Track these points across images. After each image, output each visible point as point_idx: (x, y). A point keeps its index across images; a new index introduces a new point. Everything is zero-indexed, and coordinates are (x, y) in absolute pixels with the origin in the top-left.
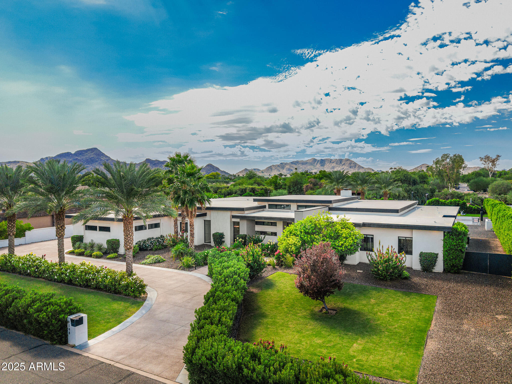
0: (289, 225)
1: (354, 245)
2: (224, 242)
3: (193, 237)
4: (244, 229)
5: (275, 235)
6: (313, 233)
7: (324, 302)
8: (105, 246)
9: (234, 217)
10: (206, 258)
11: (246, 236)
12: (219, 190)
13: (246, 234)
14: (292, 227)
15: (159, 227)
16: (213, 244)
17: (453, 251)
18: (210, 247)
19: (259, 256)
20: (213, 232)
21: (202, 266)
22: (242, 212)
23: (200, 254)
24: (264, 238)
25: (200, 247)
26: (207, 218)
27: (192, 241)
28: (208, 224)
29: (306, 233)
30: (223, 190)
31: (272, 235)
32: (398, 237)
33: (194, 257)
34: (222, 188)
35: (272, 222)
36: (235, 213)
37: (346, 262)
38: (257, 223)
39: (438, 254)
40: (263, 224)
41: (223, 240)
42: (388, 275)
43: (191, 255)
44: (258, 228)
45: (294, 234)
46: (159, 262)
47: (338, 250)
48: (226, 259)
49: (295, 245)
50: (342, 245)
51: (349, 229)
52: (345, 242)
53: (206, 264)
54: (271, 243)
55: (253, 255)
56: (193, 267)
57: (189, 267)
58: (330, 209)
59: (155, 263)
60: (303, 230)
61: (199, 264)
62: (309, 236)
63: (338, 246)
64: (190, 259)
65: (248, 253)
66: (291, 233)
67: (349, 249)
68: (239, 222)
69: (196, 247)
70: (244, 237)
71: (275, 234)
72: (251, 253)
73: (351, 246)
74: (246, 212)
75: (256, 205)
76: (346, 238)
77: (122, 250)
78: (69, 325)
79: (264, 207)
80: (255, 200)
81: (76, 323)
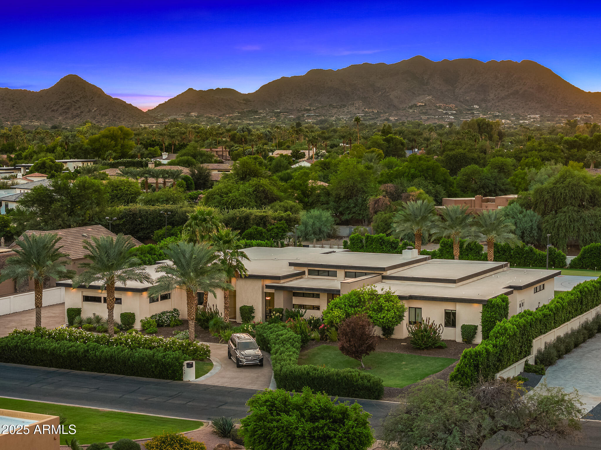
0: (334, 298)
1: (395, 317)
2: (254, 317)
4: (280, 302)
5: (317, 310)
6: (357, 306)
8: (118, 320)
9: (268, 287)
11: (283, 310)
13: (282, 307)
14: (337, 300)
15: (170, 298)
16: (239, 320)
17: (488, 322)
20: (239, 305)
22: (277, 281)
24: (305, 312)
28: (232, 295)
29: (350, 306)
31: (313, 309)
32: (445, 310)
35: (314, 293)
36: (268, 282)
37: (393, 337)
38: (296, 295)
39: (477, 326)
40: (304, 295)
41: (253, 315)
42: (423, 344)
44: (296, 301)
45: (339, 308)
47: (380, 322)
49: (339, 317)
50: (384, 317)
51: (393, 302)
52: (387, 315)
54: (313, 318)
58: (384, 278)
60: (346, 304)
62: (353, 309)
63: (380, 318)
66: (336, 306)
67: (391, 321)
68: (274, 293)
70: (280, 311)
71: (318, 308)
73: (393, 318)
74: (282, 281)
75: (293, 270)
76: (388, 310)
77: (138, 326)
78: (185, 367)
79: (303, 273)
80: (291, 264)
81: (190, 366)
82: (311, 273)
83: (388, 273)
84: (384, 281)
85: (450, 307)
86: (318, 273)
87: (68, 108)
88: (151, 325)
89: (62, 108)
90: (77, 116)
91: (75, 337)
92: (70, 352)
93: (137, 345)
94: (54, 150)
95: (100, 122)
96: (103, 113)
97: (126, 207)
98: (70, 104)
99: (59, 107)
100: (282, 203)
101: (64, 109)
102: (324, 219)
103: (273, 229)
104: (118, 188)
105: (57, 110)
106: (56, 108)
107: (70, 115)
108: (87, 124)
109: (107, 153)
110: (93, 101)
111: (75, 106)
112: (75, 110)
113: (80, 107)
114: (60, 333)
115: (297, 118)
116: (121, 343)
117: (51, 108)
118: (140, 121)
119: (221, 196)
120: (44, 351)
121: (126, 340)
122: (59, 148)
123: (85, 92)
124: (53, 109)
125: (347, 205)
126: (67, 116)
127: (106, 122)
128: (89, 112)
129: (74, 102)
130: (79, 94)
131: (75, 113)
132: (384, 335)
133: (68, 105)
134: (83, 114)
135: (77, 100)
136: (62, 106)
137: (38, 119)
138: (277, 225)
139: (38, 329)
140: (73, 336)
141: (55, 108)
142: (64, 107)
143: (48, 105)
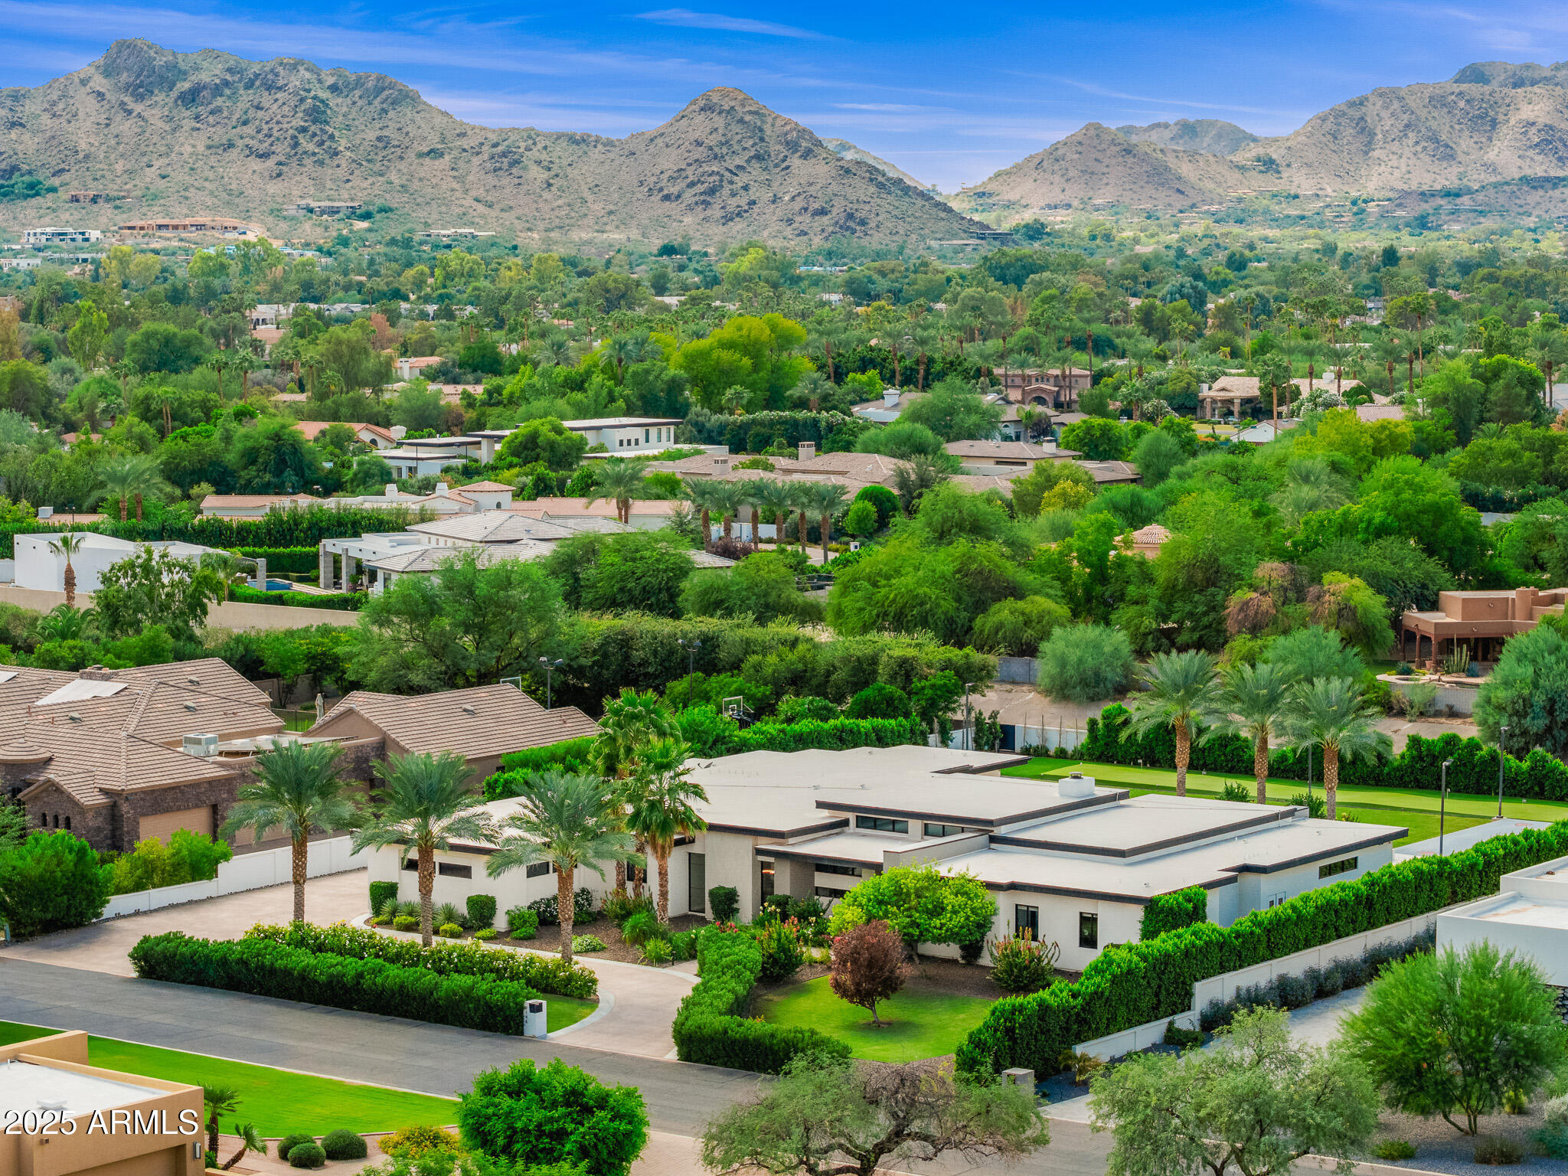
2: (737, 910)
3: (666, 899)
4: (784, 883)
7: (874, 1012)
8: (463, 909)
9: (759, 852)
10: (693, 943)
11: (787, 898)
12: (754, 659)
13: (788, 894)
16: (709, 914)
18: (703, 921)
19: (790, 942)
20: (710, 885)
21: (686, 960)
22: (781, 840)
23: (681, 937)
25: (681, 921)
26: (696, 849)
27: (664, 908)
28: (697, 864)
30: (772, 659)
32: (1081, 913)
33: (670, 941)
34: (765, 650)
35: (852, 867)
37: (981, 962)
38: (821, 869)
40: (835, 870)
41: (735, 906)
42: (1013, 980)
43: (663, 936)
44: (822, 880)
46: (594, 950)
48: (729, 943)
53: (693, 957)
55: (779, 940)
56: (667, 961)
57: (660, 961)
58: (993, 839)
59: (587, 951)
60: (872, 896)
61: (678, 956)
64: (661, 944)
65: (770, 937)
68: (774, 864)
69: (673, 920)
70: (782, 903)
72: (775, 936)
73: (962, 927)
74: (791, 841)
75: (824, 816)
76: (955, 912)
77: (500, 923)
78: (527, 1011)
79: (845, 823)
80: (820, 805)
81: (536, 1009)
82: (862, 822)
83: (1002, 831)
84: (993, 846)
85: (1088, 907)
86: (875, 824)
87: (712, 191)
88: (525, 922)
89: (693, 191)
90: (739, 215)
91: (360, 944)
92: (332, 976)
94: (583, 382)
95: (806, 234)
96: (816, 206)
97: (617, 622)
98: (717, 178)
99: (684, 185)
100: (1020, 604)
101: (701, 194)
102: (1107, 649)
103: (923, 688)
104: (638, 555)
105: (679, 196)
106: (674, 190)
107: (716, 212)
108: (751, 250)
109: (729, 393)
110: (787, 168)
111: (731, 182)
112: (733, 195)
113: (746, 188)
115: (1416, 219)
116: (441, 959)
117: (661, 190)
118: (927, 231)
119: (875, 585)
120: (287, 972)
121: (450, 955)
122: (597, 379)
123: (762, 139)
124: (666, 192)
125: (1188, 608)
126: (709, 212)
127: (826, 234)
128: (774, 202)
129: (731, 171)
130: (745, 149)
131: (733, 203)
132: (963, 957)
133: (711, 179)
134: (756, 209)
135: (738, 167)
136: (692, 185)
137: (623, 224)
138: (933, 681)
139: (298, 928)
141: (672, 190)
142: (700, 188)
143: (655, 179)
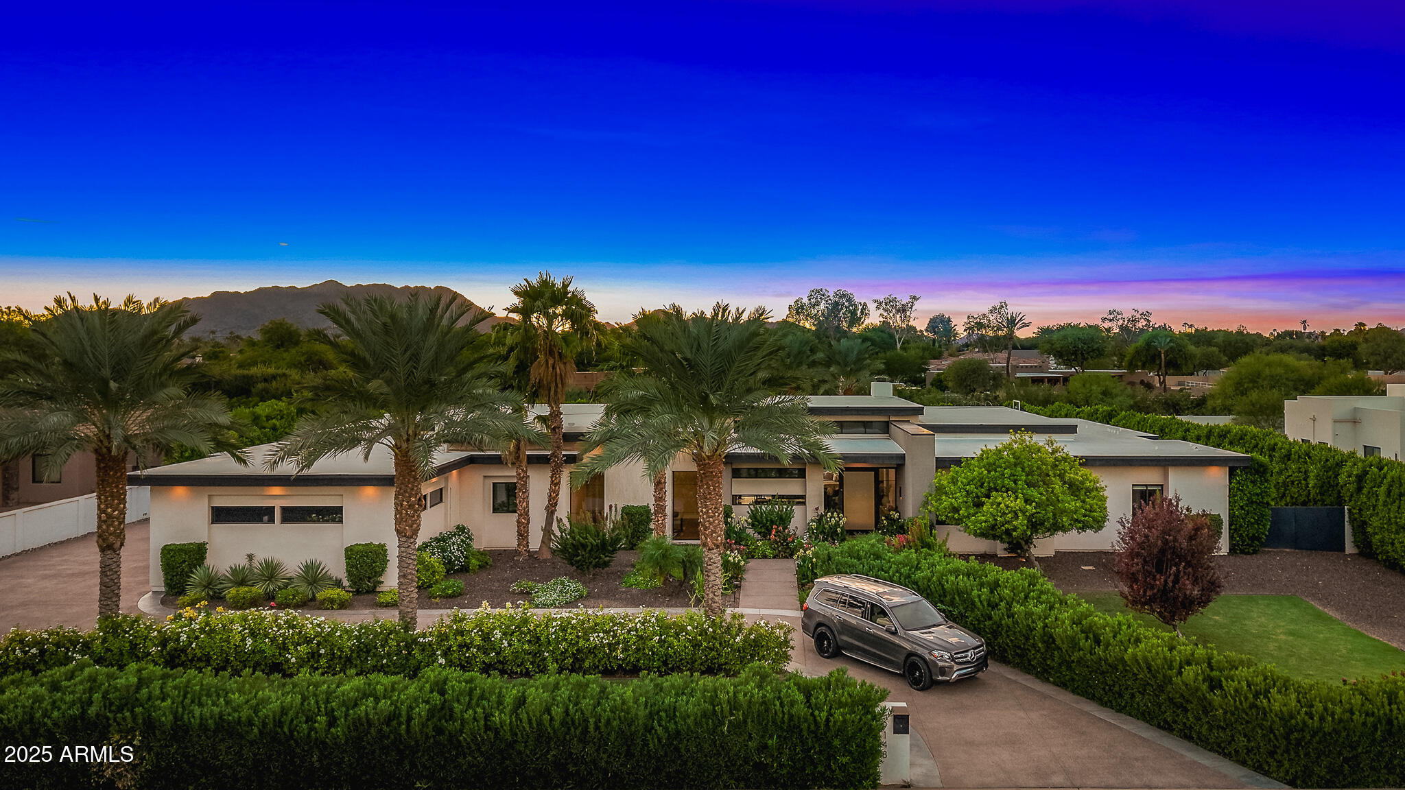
15: (442, 501)
32: (1133, 486)
38: (738, 474)
39: (1219, 516)
77: (391, 579)
85: (1149, 477)
91: (273, 640)
93: (526, 647)
114: (212, 631)
139: (111, 625)
140: (266, 636)
